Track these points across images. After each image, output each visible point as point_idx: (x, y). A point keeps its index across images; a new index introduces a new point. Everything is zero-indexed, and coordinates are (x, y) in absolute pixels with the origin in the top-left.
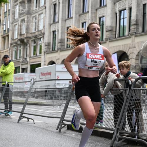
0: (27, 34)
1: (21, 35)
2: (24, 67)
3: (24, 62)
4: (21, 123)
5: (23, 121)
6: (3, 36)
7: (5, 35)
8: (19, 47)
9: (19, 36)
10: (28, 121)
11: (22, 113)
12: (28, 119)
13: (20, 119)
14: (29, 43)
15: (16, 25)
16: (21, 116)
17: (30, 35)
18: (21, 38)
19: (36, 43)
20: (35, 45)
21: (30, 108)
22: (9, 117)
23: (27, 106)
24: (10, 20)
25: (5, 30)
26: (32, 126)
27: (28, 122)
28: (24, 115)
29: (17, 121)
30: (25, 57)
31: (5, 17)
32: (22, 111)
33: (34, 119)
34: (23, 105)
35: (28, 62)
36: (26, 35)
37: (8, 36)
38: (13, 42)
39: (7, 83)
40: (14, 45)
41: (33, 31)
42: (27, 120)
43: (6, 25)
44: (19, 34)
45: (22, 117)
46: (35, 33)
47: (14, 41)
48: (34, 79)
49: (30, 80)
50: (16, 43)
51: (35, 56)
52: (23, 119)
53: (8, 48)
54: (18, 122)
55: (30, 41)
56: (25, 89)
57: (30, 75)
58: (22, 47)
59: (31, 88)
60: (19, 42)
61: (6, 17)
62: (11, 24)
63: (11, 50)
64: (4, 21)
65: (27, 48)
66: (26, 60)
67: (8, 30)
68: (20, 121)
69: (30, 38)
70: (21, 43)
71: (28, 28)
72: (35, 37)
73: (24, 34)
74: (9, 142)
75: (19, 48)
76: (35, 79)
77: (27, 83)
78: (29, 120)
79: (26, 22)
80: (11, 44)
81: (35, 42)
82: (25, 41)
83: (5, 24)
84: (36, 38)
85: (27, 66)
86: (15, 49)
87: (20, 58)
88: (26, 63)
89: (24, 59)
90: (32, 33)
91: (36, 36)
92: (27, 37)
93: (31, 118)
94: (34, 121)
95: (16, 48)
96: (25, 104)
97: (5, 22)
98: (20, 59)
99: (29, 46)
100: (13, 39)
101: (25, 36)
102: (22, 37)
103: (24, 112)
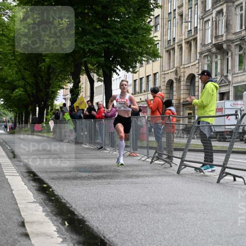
0: (226, 35)
1: (217, 37)
2: (224, 90)
3: (223, 82)
4: (223, 184)
5: (227, 181)
6: (187, 40)
7: (191, 38)
8: (214, 57)
9: (214, 39)
10: (235, 180)
11: (224, 167)
12: (235, 176)
13: (221, 177)
14: (231, 51)
15: (209, 20)
16: (223, 172)
17: (233, 37)
18: (216, 42)
19: (243, 50)
20: (241, 52)
21: (237, 159)
22: (202, 173)
23: (232, 156)
24: (197, 14)
25: (191, 30)
26: (242, 188)
27: (235, 182)
28: (227, 170)
29: (216, 181)
30: (225, 74)
31: (189, 9)
32: (224, 164)
33: (244, 178)
34: (225, 154)
35: (229, 82)
36: (226, 38)
37: (195, 39)
38: (204, 49)
39: (197, 117)
40: (207, 54)
41: (238, 30)
42: (232, 178)
43: (191, 22)
44: (214, 35)
45: (224, 174)
46: (240, 32)
47: (206, 48)
48: (241, 111)
49: (234, 113)
50: (209, 51)
51: (242, 71)
52: (225, 178)
53: (197, 60)
54: (218, 182)
55: (233, 46)
56: (226, 127)
57: (234, 104)
58: (219, 57)
59: (238, 126)
60: (214, 50)
61: (191, 8)
62: (200, 19)
63: (200, 64)
64: (188, 15)
65: (228, 59)
66: (227, 79)
67: (194, 31)
68: (222, 181)
69: (232, 41)
70: (218, 51)
71: (228, 26)
72: (241, 40)
73: (222, 36)
74: (205, 215)
75: (214, 60)
76: (243, 110)
77: (230, 117)
78: (237, 179)
79: (225, 14)
80: (201, 54)
81: (241, 48)
82: (225, 46)
83: (189, 20)
84: (243, 42)
85: (229, 89)
86: (208, 61)
87: (216, 75)
88: (228, 83)
89: (223, 78)
90: (235, 33)
91: (243, 37)
92: (227, 41)
93: (239, 175)
94: (244, 180)
95: (209, 59)
96: (228, 152)
97: (190, 16)
98: (217, 78)
99: (232, 56)
100: (203, 45)
101: (224, 39)
102: (219, 41)
103: (228, 166)
